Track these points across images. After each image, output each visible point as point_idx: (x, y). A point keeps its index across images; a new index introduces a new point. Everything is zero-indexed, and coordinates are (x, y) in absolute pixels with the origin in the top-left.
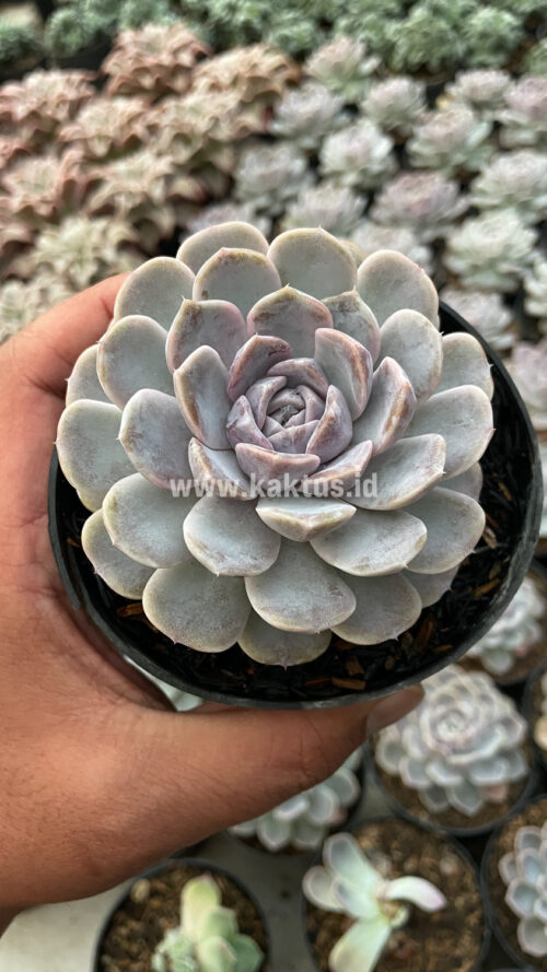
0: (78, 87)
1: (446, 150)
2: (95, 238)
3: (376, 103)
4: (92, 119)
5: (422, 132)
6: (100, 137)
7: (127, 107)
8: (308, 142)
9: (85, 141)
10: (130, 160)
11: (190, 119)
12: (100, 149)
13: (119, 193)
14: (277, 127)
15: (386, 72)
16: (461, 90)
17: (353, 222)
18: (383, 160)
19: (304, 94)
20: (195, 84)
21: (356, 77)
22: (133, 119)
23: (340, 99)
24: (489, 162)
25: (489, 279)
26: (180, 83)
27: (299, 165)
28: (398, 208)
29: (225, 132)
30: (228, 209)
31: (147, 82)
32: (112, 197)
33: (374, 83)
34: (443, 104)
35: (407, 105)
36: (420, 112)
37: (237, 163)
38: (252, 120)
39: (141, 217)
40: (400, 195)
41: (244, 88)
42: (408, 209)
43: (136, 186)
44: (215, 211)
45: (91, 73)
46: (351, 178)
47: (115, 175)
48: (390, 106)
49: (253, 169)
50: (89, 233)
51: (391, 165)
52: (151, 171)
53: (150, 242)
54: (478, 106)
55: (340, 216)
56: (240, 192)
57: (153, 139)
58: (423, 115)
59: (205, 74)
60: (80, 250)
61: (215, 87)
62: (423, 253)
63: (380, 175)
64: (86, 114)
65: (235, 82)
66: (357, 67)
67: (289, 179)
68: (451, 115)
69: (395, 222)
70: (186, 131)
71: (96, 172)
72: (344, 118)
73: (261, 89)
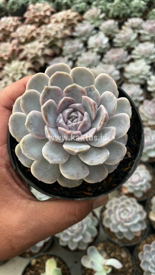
0: (16, 22)
1: (124, 42)
2: (21, 67)
3: (104, 27)
4: (20, 31)
5: (117, 36)
6: (23, 37)
7: (31, 27)
8: (84, 39)
9: (18, 38)
10: (31, 43)
11: (49, 31)
12: (23, 40)
13: (28, 53)
14: (75, 34)
15: (107, 18)
16: (129, 23)
17: (97, 63)
18: (106, 44)
19: (83, 24)
20: (51, 21)
21: (98, 19)
22: (32, 31)
23: (94, 26)
24: (137, 45)
25: (137, 80)
26: (46, 21)
27: (81, 45)
28: (110, 59)
29: (59, 36)
30: (60, 58)
31: (37, 20)
32: (26, 54)
33: (104, 21)
34: (123, 27)
35: (113, 28)
36: (117, 30)
37: (63, 45)
38: (67, 32)
39: (35, 60)
40: (111, 55)
41: (65, 22)
42: (113, 59)
43: (33, 51)
44: (56, 59)
45: (20, 17)
46: (96, 50)
47: (27, 48)
48: (108, 28)
49: (68, 46)
50: (19, 65)
51: (108, 46)
52: (38, 47)
53: (37, 68)
54: (134, 28)
55: (93, 61)
56: (64, 53)
57: (38, 37)
58: (118, 31)
59: (54, 18)
60: (17, 70)
61: (57, 22)
62: (117, 72)
63: (105, 49)
64: (19, 30)
65: (63, 20)
66: (98, 16)
67: (78, 49)
68: (126, 31)
69: (109, 63)
70: (48, 35)
71: (22, 47)
72: (95, 32)
73: (70, 23)
